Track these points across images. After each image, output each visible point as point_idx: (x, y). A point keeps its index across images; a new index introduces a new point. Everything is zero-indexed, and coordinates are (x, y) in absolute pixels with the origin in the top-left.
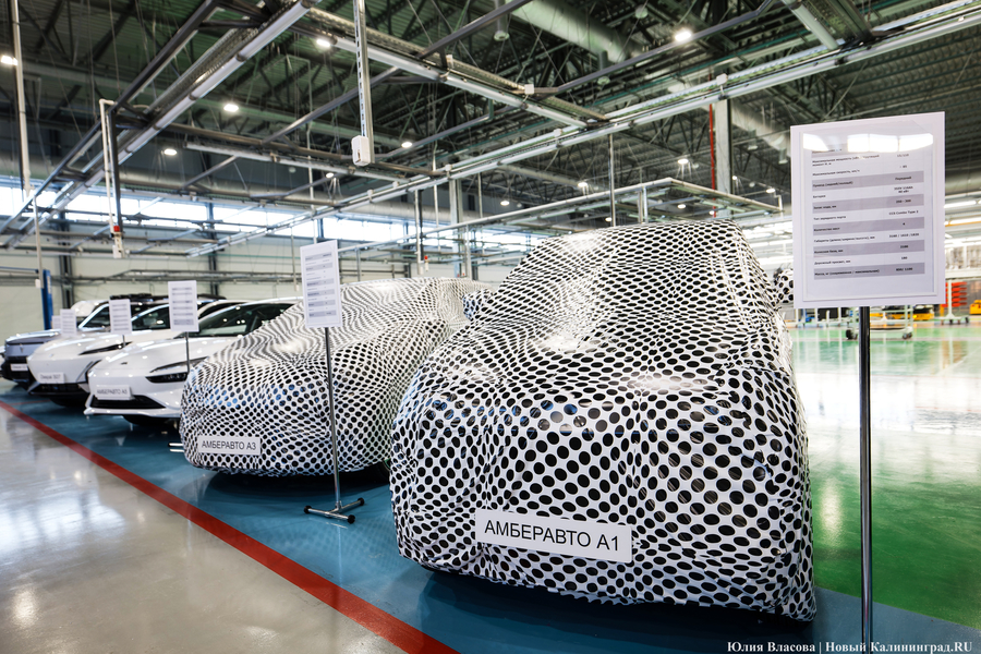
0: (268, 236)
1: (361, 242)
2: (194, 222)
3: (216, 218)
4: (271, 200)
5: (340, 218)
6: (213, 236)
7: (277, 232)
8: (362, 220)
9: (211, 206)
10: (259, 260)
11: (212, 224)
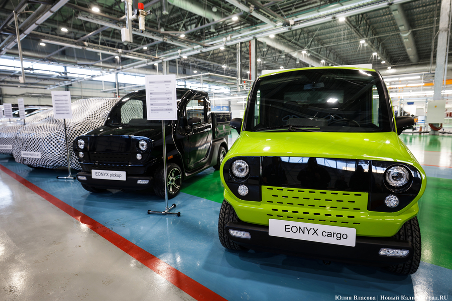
0: (90, 80)
1: (131, 84)
2: (56, 72)
3: (68, 71)
4: (88, 65)
5: (125, 74)
6: (67, 78)
7: (94, 79)
8: (135, 76)
9: (65, 67)
10: (86, 90)
11: (66, 73)
